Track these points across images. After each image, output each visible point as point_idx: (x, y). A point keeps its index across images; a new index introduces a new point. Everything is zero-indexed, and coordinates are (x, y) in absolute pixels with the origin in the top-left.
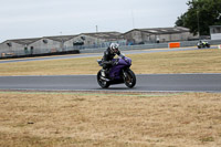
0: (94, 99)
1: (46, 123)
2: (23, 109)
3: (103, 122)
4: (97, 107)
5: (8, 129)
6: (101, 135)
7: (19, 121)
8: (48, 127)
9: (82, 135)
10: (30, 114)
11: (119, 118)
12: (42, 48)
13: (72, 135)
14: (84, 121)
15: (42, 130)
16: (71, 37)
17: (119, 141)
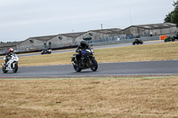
0: (107, 82)
1: (71, 102)
2: (50, 91)
3: (118, 100)
4: (111, 88)
5: (40, 108)
6: (117, 110)
7: (49, 101)
8: (73, 105)
9: (102, 110)
10: (57, 95)
11: (130, 97)
12: (58, 43)
13: (94, 111)
14: (101, 99)
15: (67, 108)
16: (81, 34)
17: (133, 114)
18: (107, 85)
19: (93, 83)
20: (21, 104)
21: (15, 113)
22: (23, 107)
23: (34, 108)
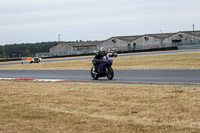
0: (191, 91)
1: (148, 112)
2: (127, 99)
4: (195, 98)
5: (113, 118)
7: (123, 110)
8: (150, 116)
9: (182, 124)
10: (134, 104)
12: (144, 44)
13: (173, 124)
14: (183, 111)
15: (145, 118)
16: (170, 35)
18: (191, 95)
19: (176, 91)
20: (92, 111)
21: (84, 123)
22: (95, 115)
23: (107, 117)
